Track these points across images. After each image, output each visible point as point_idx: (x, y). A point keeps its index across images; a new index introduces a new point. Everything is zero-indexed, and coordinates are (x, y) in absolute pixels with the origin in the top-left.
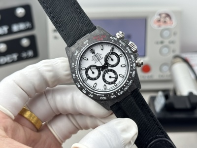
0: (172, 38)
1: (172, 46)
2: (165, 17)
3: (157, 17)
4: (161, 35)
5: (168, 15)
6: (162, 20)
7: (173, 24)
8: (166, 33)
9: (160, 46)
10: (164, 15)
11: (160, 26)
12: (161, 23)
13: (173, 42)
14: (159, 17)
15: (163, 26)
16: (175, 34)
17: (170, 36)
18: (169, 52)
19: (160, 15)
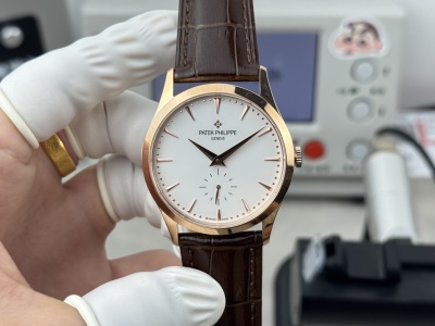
0: (379, 82)
1: (378, 100)
6: (356, 38)
7: (383, 49)
8: (364, 70)
9: (350, 98)
11: (349, 52)
13: (380, 91)
14: (349, 31)
16: (386, 72)
18: (370, 114)
19: (351, 25)
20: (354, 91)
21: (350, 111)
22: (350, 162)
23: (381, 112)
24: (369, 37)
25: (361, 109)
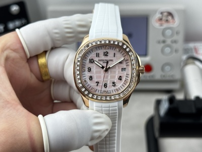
4: (163, 34)
5: (170, 14)
6: (164, 18)
7: (176, 23)
8: (168, 32)
9: (162, 45)
12: (163, 22)
15: (165, 25)
16: (177, 33)
17: (172, 35)
18: (171, 52)
19: (162, 13)
20: (164, 42)
21: (162, 51)
22: (163, 74)
23: (176, 51)
24: (170, 18)
25: (168, 50)
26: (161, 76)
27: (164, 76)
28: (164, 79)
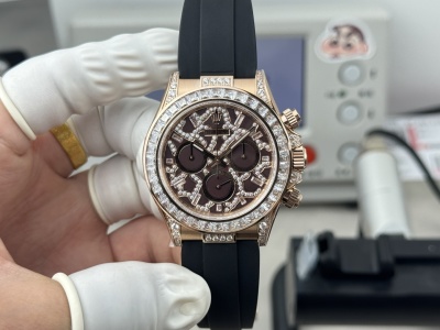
0: (367, 85)
1: (366, 103)
2: (349, 35)
3: (328, 35)
4: (341, 77)
5: (355, 30)
6: (342, 41)
7: (369, 51)
8: (352, 73)
9: (339, 101)
10: (345, 31)
11: (336, 56)
12: (340, 49)
13: (369, 94)
14: (334, 35)
15: (345, 57)
16: (373, 74)
17: (361, 79)
18: (360, 116)
19: (336, 29)
20: (342, 94)
21: (339, 114)
22: (342, 167)
23: (371, 115)
24: (355, 40)
25: (350, 112)
26: (337, 172)
27: (344, 172)
28: (342, 177)
